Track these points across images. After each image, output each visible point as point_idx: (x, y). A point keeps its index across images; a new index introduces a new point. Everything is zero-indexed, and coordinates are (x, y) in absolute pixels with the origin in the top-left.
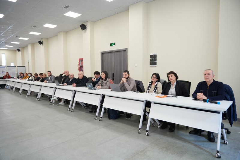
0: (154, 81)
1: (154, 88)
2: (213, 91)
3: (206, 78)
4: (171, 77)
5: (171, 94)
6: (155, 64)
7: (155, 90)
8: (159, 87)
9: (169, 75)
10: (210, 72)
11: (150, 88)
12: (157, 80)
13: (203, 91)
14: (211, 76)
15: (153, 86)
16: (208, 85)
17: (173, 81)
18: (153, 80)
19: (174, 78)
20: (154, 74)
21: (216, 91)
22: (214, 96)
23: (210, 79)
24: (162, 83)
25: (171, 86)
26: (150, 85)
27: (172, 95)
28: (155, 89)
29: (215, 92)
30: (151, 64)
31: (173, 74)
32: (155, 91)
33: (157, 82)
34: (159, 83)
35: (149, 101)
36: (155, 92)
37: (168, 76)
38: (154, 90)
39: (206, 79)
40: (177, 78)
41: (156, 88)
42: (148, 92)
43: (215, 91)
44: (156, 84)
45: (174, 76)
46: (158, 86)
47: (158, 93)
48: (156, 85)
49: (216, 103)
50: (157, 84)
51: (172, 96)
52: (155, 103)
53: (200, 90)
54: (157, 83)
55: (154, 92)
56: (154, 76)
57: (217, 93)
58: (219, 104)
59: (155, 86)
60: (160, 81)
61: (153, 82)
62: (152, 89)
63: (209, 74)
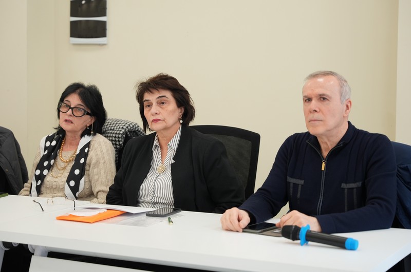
0: (71, 131)
1: (69, 168)
2: (344, 185)
3: (312, 116)
4: (155, 108)
5: (149, 199)
6: (99, 30)
7: (77, 179)
8: (98, 162)
9: (147, 96)
10: (328, 86)
11: (49, 167)
12: (88, 120)
13: (301, 182)
14: (336, 104)
15: (67, 155)
16: (325, 154)
17: (166, 129)
18: (65, 127)
19: (174, 111)
20: (75, 88)
21: (359, 184)
22: (351, 207)
23: (331, 122)
24: (114, 143)
25: (156, 154)
26: (52, 153)
27: (155, 203)
28: (77, 172)
29: (352, 189)
30: (77, 31)
31: (168, 94)
32: (77, 184)
33: (87, 132)
34: (99, 137)
35: (21, 245)
36: (74, 190)
37: (140, 98)
38: (71, 177)
39: (310, 122)
40: (188, 112)
41: (83, 168)
42: (39, 189)
43: (355, 182)
44: (80, 147)
45: (172, 105)
46: (92, 156)
47: (90, 195)
48: (83, 154)
49: (341, 244)
50: (88, 145)
51: (149, 214)
52: (53, 254)
53: (290, 180)
54: (85, 140)
55: (68, 191)
56: (74, 100)
57: (363, 191)
58: (353, 247)
59: (78, 157)
60: (106, 126)
61: (68, 134)
62: (58, 176)
63: (323, 98)
